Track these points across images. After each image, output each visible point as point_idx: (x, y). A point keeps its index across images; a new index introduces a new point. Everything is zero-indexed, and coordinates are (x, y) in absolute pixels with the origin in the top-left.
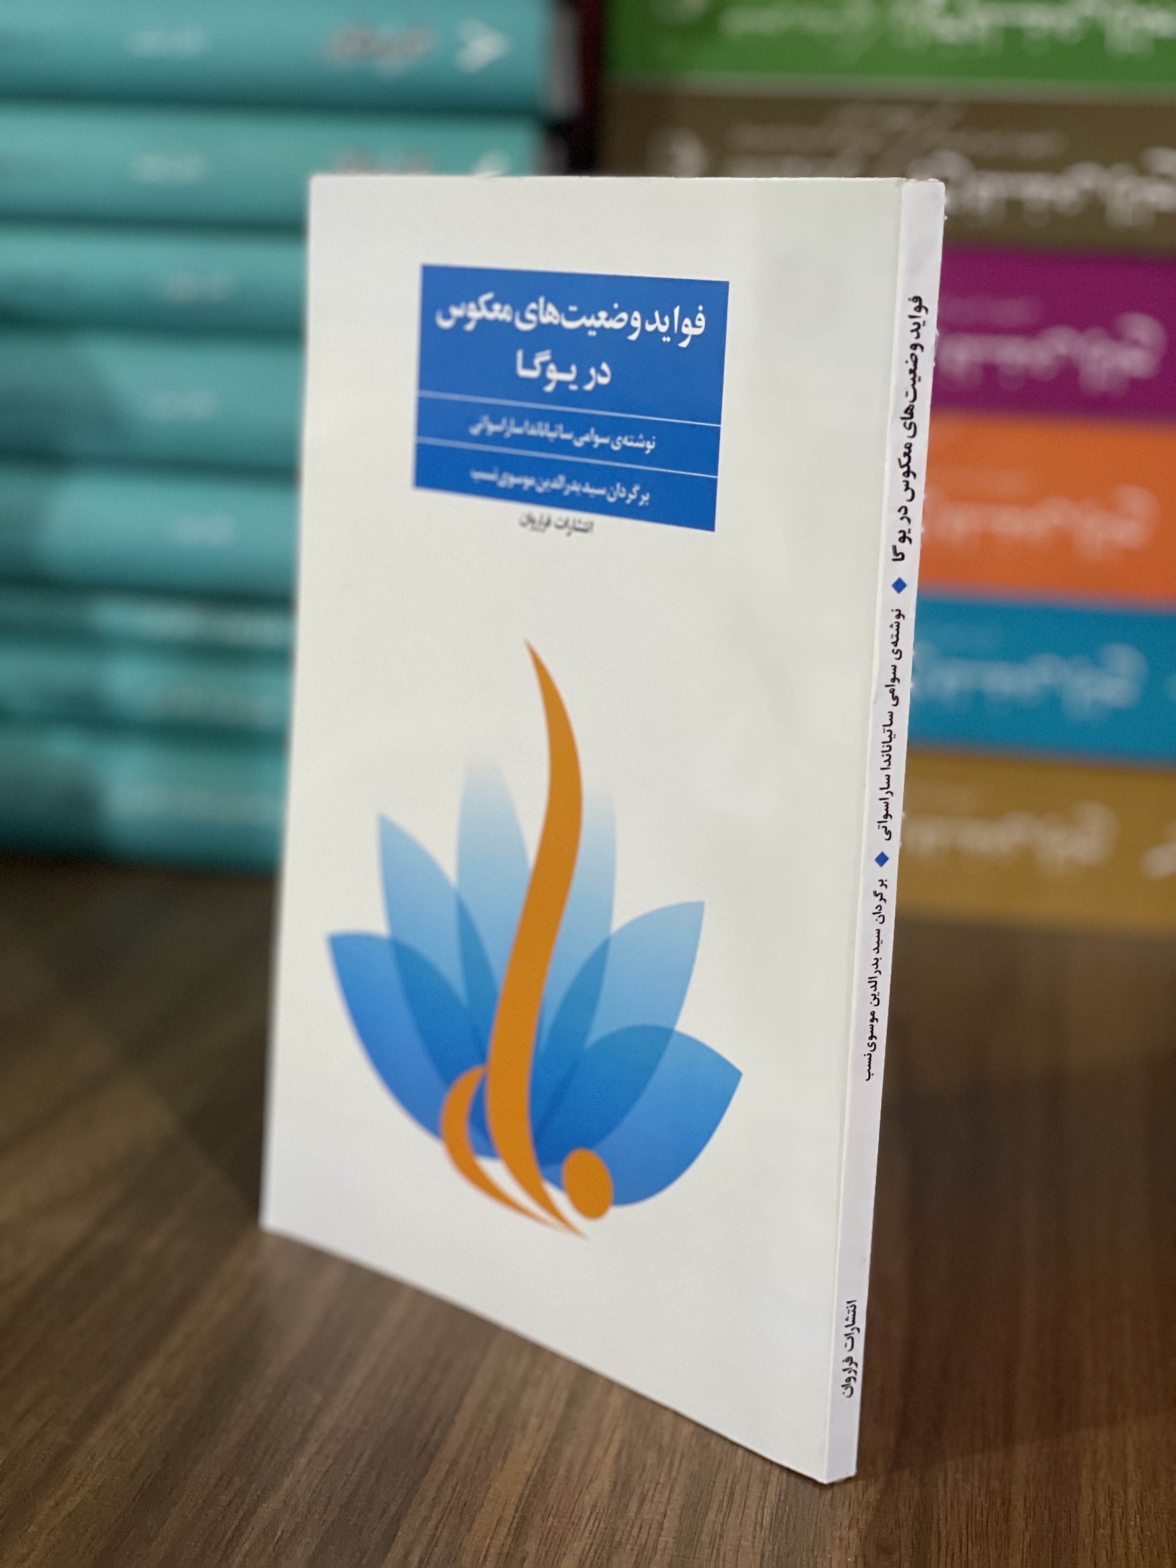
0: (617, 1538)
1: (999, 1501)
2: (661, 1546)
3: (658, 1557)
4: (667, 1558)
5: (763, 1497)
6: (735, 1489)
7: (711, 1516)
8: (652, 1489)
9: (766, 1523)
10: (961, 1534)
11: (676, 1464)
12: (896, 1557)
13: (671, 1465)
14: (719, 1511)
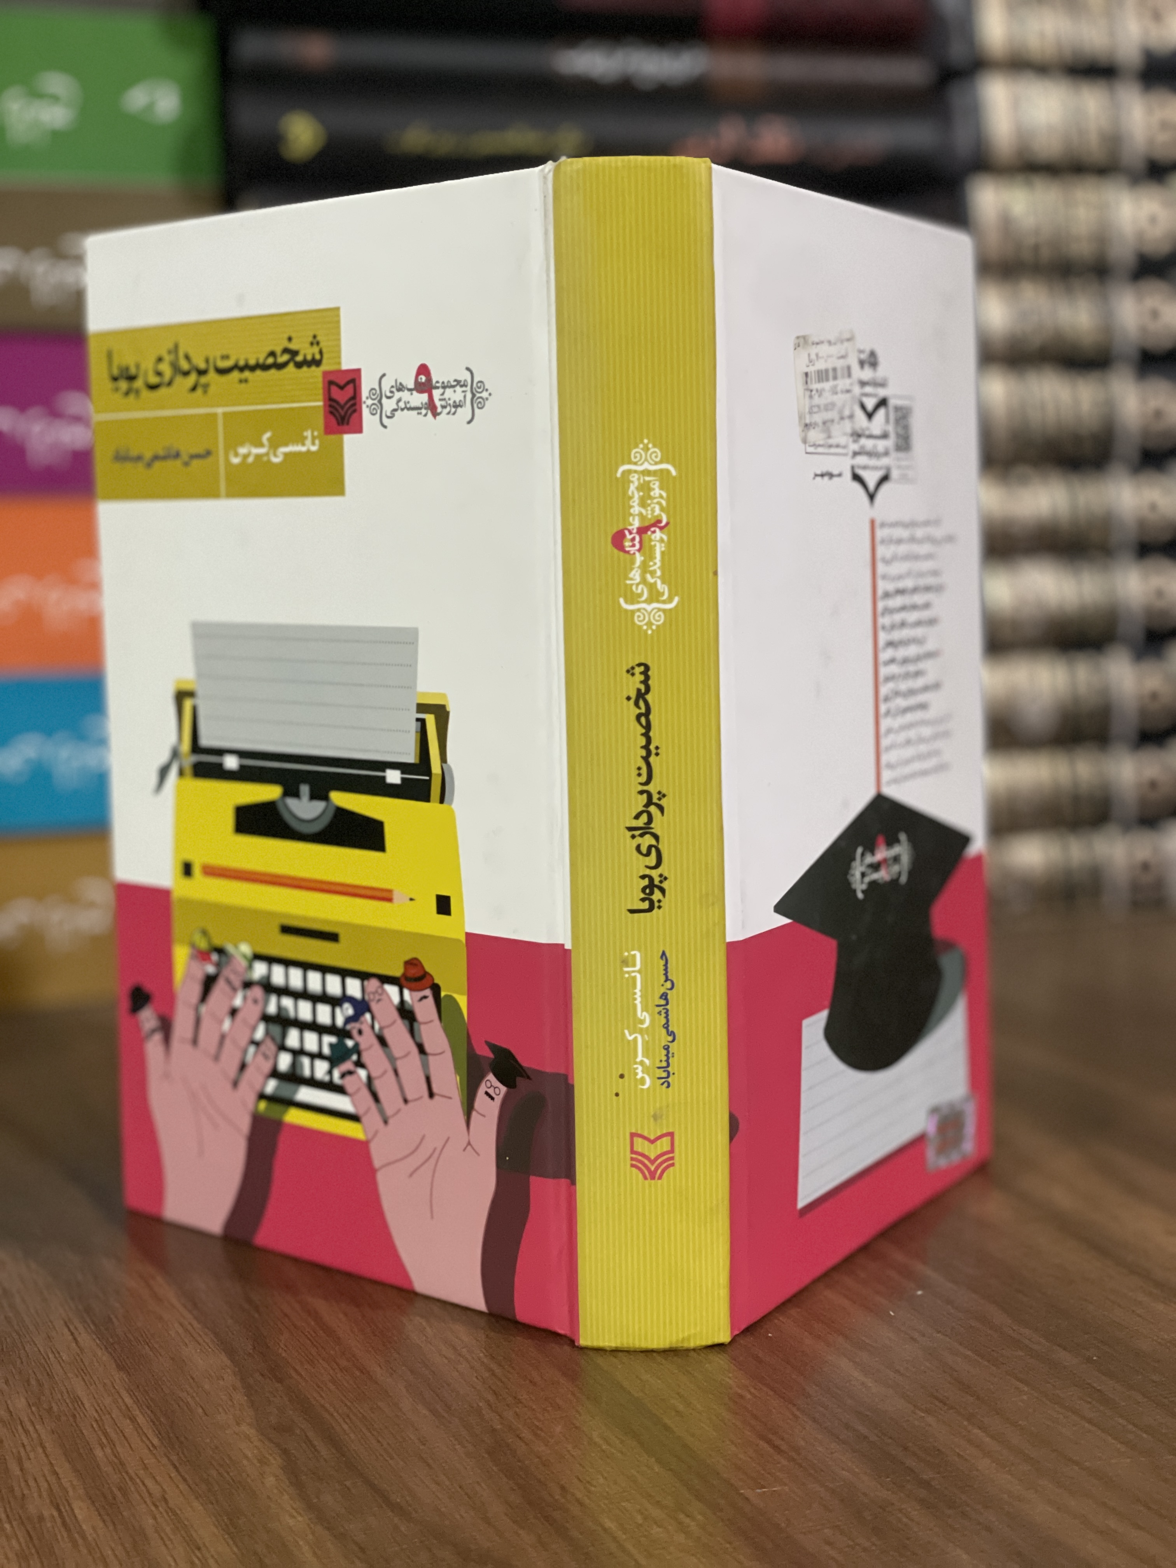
0: (18, 1493)
1: (358, 1373)
2: (67, 1485)
3: (71, 1493)
4: (81, 1491)
5: (138, 1427)
6: (106, 1430)
7: (99, 1453)
8: (22, 1450)
9: (156, 1441)
10: (342, 1401)
11: (31, 1429)
12: (298, 1432)
13: (27, 1432)
14: (102, 1446)
